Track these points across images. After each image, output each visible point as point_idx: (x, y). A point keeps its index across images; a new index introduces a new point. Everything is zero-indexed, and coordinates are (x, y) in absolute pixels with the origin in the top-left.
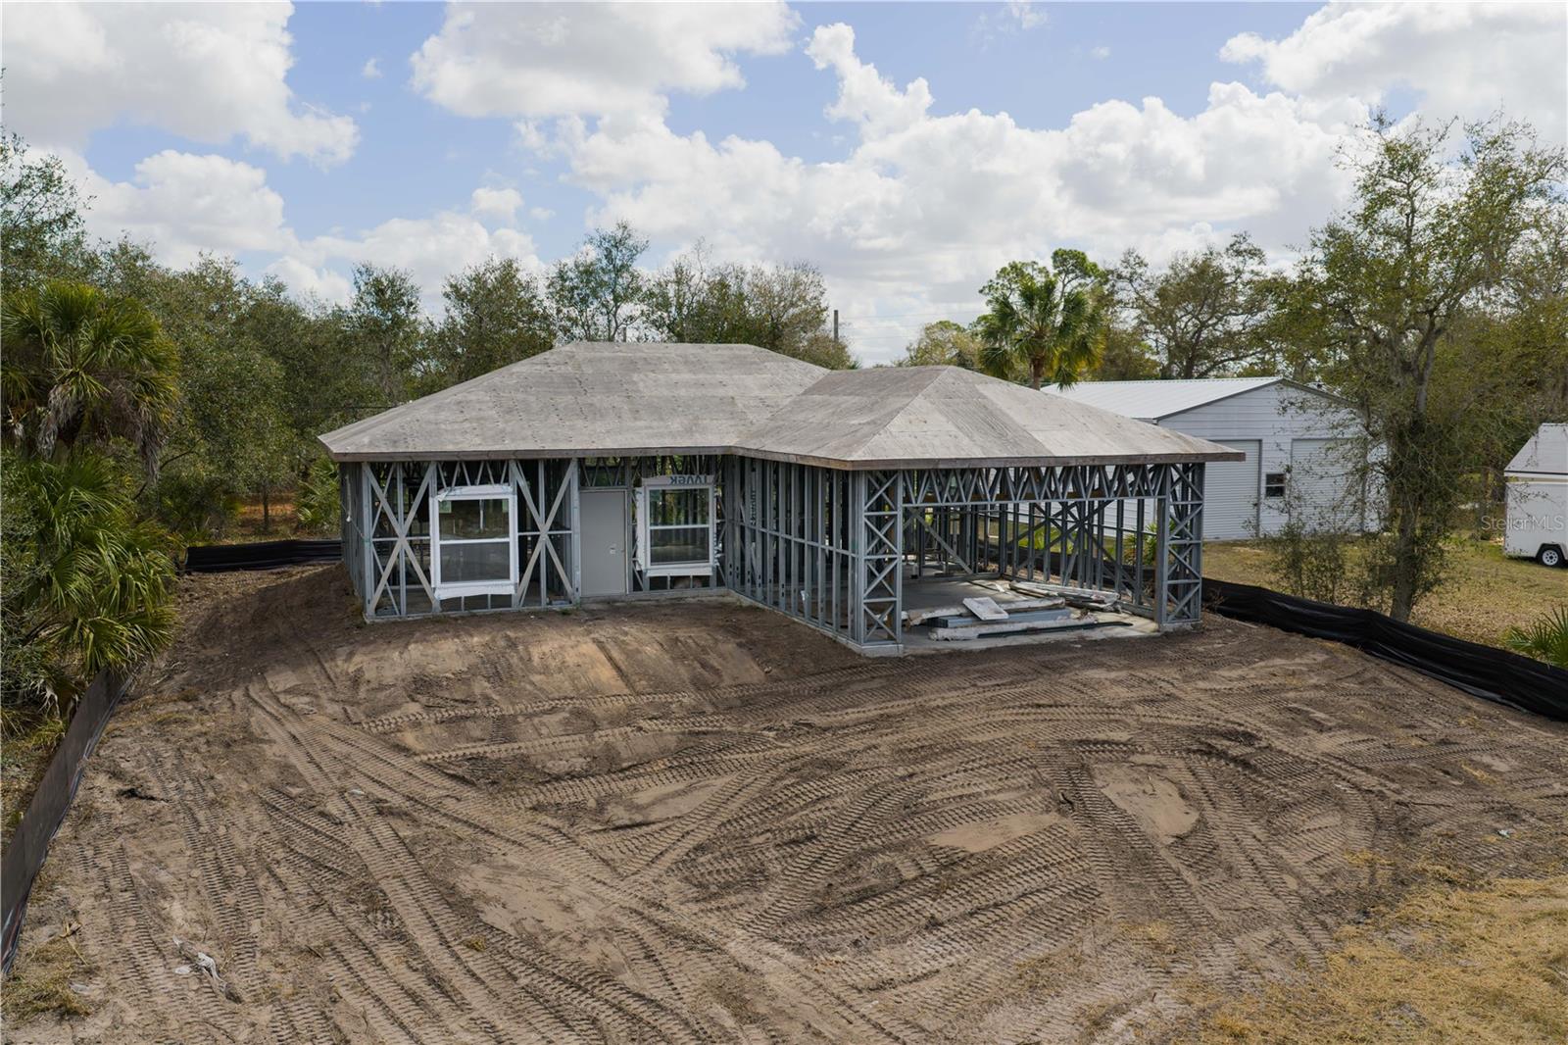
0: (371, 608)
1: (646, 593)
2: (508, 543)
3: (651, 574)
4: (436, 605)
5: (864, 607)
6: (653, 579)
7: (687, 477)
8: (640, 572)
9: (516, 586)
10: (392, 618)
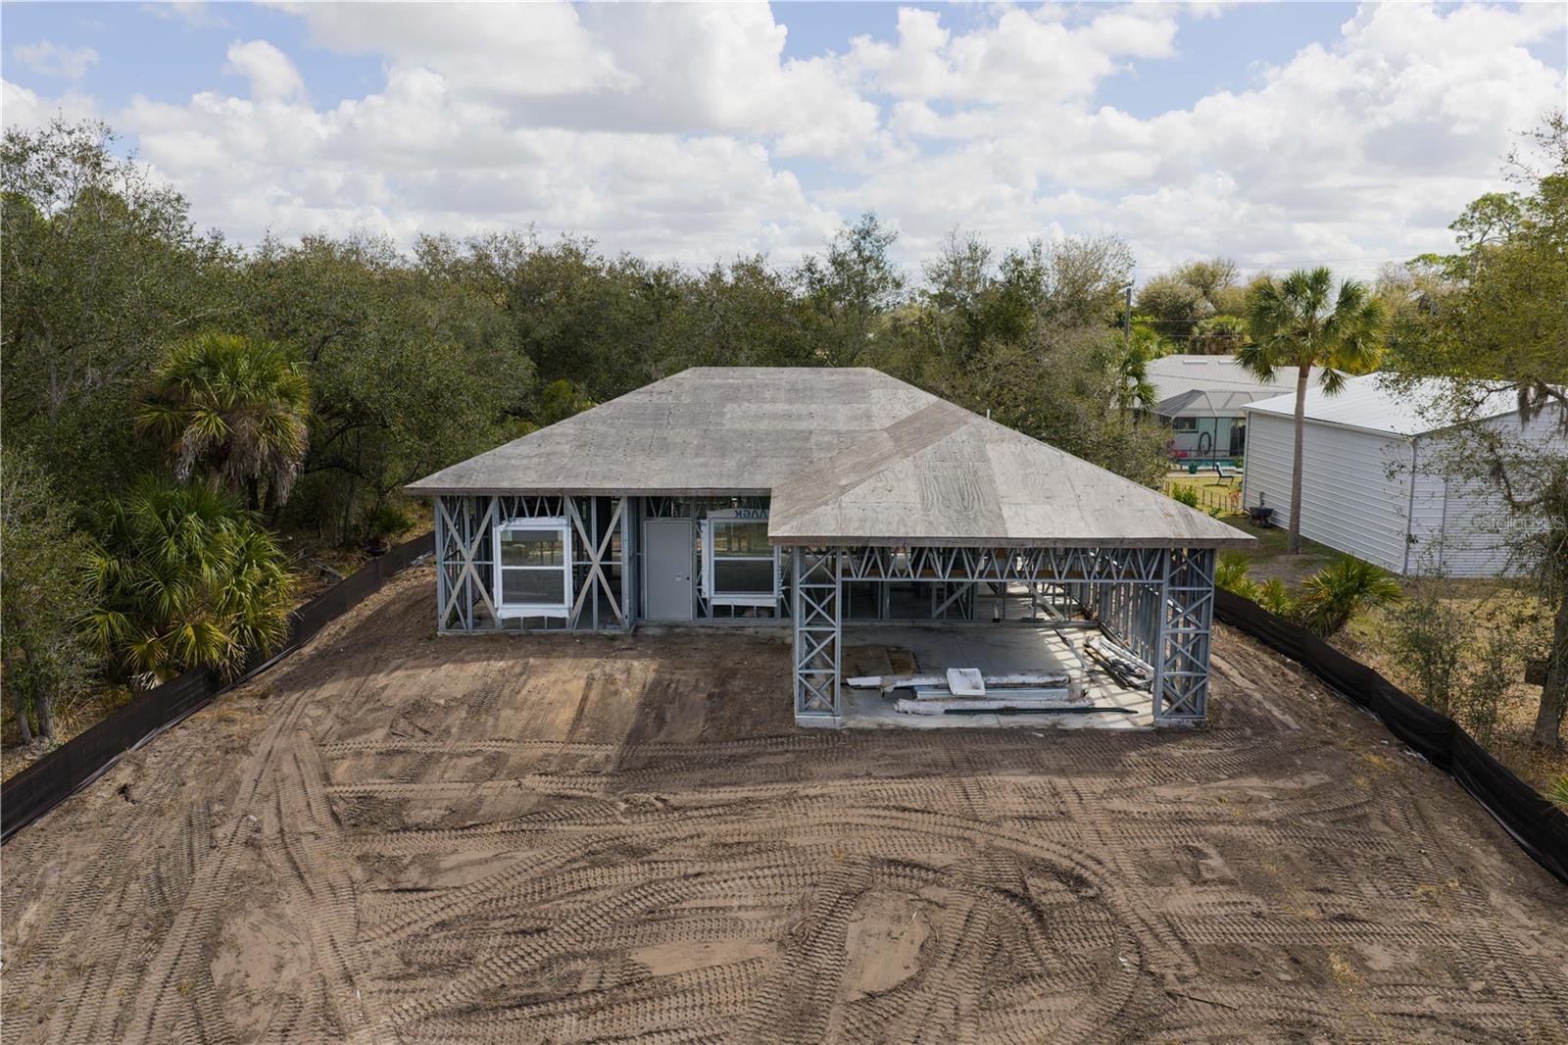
0: (442, 621)
1: (709, 620)
2: (562, 571)
3: (715, 602)
4: (498, 623)
5: (798, 677)
6: (716, 607)
7: (751, 511)
8: (704, 600)
9: (570, 610)
10: (461, 632)
